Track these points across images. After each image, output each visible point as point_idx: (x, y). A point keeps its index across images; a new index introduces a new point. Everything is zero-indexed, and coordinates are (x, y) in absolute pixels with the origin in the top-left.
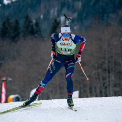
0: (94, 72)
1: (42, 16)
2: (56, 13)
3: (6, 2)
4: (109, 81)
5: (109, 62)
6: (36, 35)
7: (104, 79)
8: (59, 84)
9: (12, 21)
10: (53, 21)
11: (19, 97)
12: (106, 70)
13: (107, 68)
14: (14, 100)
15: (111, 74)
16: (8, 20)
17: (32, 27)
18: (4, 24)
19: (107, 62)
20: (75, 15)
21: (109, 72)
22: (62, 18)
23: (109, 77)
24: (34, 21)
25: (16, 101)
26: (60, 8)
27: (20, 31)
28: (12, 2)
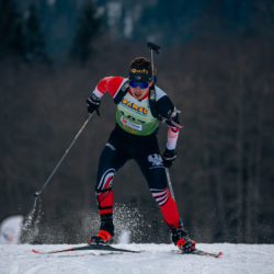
4: (244, 204)
5: (246, 146)
6: (29, 56)
7: (229, 197)
12: (234, 170)
13: (239, 166)
15: (250, 184)
19: (239, 146)
21: (245, 178)
23: (245, 191)
24: (27, 15)
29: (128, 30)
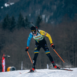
0: (64, 52)
1: (30, 15)
2: (39, 13)
3: (6, 5)
4: (74, 58)
5: (74, 45)
6: (26, 27)
7: (71, 57)
8: (41, 60)
9: (10, 17)
10: (37, 18)
11: (15, 68)
12: (72, 51)
13: (73, 50)
14: (11, 70)
15: (75, 54)
16: (7, 17)
17: (23, 21)
18: (5, 20)
19: (73, 45)
20: (52, 14)
21: (74, 52)
22: (44, 16)
23: (74, 55)
24: (25, 18)
25: (13, 70)
26: (42, 10)
27: (15, 24)
28: (10, 5)
29: (47, 21)
